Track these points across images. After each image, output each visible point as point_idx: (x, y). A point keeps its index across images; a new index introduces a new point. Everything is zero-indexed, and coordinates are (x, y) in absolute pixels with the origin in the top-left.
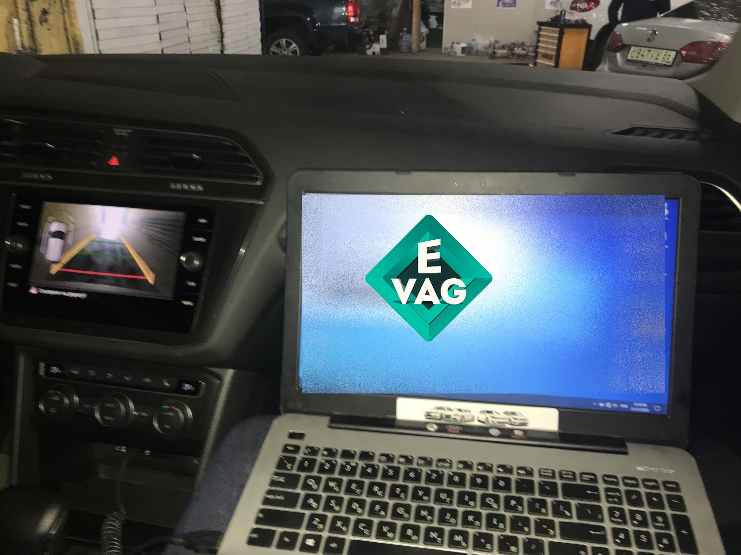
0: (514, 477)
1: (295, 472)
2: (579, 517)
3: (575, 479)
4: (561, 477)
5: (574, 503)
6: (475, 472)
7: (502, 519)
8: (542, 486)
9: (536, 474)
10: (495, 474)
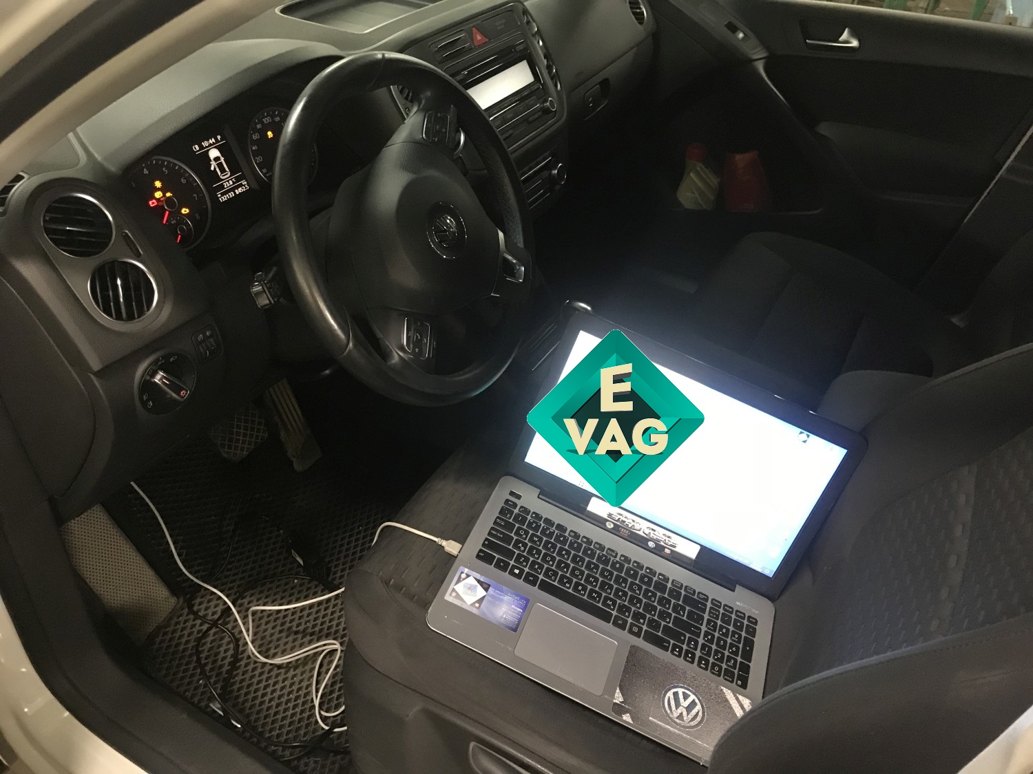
0: (655, 579)
1: (511, 521)
2: (688, 617)
3: (694, 594)
4: (685, 590)
5: (688, 608)
6: (631, 566)
7: (640, 601)
8: (671, 591)
9: (670, 581)
10: (643, 572)
